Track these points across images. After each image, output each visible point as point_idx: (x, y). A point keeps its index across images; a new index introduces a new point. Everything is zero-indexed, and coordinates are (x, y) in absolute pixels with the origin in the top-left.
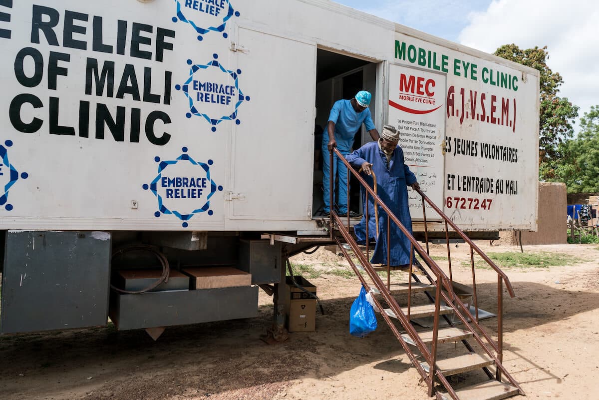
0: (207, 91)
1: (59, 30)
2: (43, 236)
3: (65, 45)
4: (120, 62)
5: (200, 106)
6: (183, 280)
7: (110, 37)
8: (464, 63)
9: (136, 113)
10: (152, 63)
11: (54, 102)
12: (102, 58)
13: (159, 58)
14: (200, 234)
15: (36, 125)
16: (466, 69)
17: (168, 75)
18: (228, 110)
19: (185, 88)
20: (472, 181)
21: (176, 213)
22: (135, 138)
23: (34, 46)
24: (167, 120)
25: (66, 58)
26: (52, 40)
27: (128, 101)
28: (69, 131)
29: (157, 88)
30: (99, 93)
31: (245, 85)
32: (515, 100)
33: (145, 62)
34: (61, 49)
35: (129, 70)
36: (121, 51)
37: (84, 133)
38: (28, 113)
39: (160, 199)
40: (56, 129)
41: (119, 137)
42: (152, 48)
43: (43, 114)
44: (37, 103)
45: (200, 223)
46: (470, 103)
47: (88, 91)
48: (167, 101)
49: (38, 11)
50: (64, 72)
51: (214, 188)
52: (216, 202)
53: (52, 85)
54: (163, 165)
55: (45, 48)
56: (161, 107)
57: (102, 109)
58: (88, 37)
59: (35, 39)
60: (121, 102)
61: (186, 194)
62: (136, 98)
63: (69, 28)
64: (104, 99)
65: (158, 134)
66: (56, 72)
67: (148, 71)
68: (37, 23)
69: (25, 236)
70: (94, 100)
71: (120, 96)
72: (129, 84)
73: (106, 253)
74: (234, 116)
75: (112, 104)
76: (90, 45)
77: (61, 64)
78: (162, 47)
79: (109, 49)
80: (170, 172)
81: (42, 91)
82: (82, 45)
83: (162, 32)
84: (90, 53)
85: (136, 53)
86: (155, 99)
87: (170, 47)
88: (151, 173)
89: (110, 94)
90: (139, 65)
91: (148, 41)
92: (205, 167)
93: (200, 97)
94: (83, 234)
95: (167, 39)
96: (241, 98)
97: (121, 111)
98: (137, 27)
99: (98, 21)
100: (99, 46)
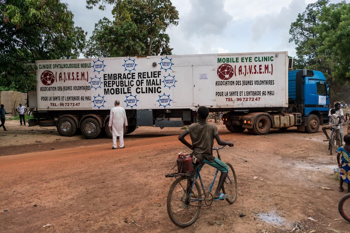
0: (168, 81)
1: (142, 76)
2: (141, 110)
3: (143, 78)
4: (152, 79)
5: (167, 85)
6: (167, 119)
7: (150, 75)
8: (246, 58)
9: (155, 88)
10: (157, 78)
11: (142, 88)
12: (148, 79)
13: (158, 77)
14: (169, 110)
15: (140, 92)
16: (247, 60)
17: (160, 80)
18: (172, 84)
19: (164, 82)
20: (250, 93)
21: (163, 106)
22: (155, 92)
23: (139, 79)
24: (160, 88)
25: (143, 80)
26: (141, 78)
27: (153, 86)
28: (144, 93)
29: (158, 83)
30: (149, 85)
31: (176, 79)
32: (272, 64)
33: (156, 78)
34: (142, 79)
35: (153, 80)
36: (152, 77)
37: (147, 93)
38: (138, 90)
39: (160, 103)
40: (143, 93)
41: (152, 92)
42: (157, 75)
43: (140, 90)
44: (140, 89)
45: (168, 107)
46: (249, 69)
47: (147, 85)
48: (160, 85)
49: (139, 73)
50: (143, 83)
51: (170, 100)
52: (171, 103)
53: (141, 85)
54: (160, 97)
55: (140, 79)
56: (159, 86)
57: (149, 88)
58: (146, 76)
59: (139, 78)
60: (152, 86)
61: (165, 102)
62: (155, 85)
63: (143, 75)
64: (149, 86)
65: (159, 91)
66: (142, 83)
67: (156, 80)
68: (139, 76)
69: (139, 110)
70: (148, 87)
71: (152, 85)
72: (153, 83)
73: (151, 113)
74: (174, 85)
75: (151, 87)
76: (147, 77)
77: (142, 81)
78: (159, 74)
79: (150, 77)
80: (161, 98)
81: (140, 87)
82: (145, 78)
83: (159, 72)
84: (147, 79)
85: (154, 77)
86: (158, 85)
87: (160, 74)
88: (158, 98)
89: (150, 85)
90: (155, 79)
91: (156, 74)
92: (168, 96)
93: (166, 83)
94: (147, 110)
95: (160, 73)
96: (175, 81)
97: (152, 88)
98: (154, 72)
99: (148, 73)
100: (148, 77)
